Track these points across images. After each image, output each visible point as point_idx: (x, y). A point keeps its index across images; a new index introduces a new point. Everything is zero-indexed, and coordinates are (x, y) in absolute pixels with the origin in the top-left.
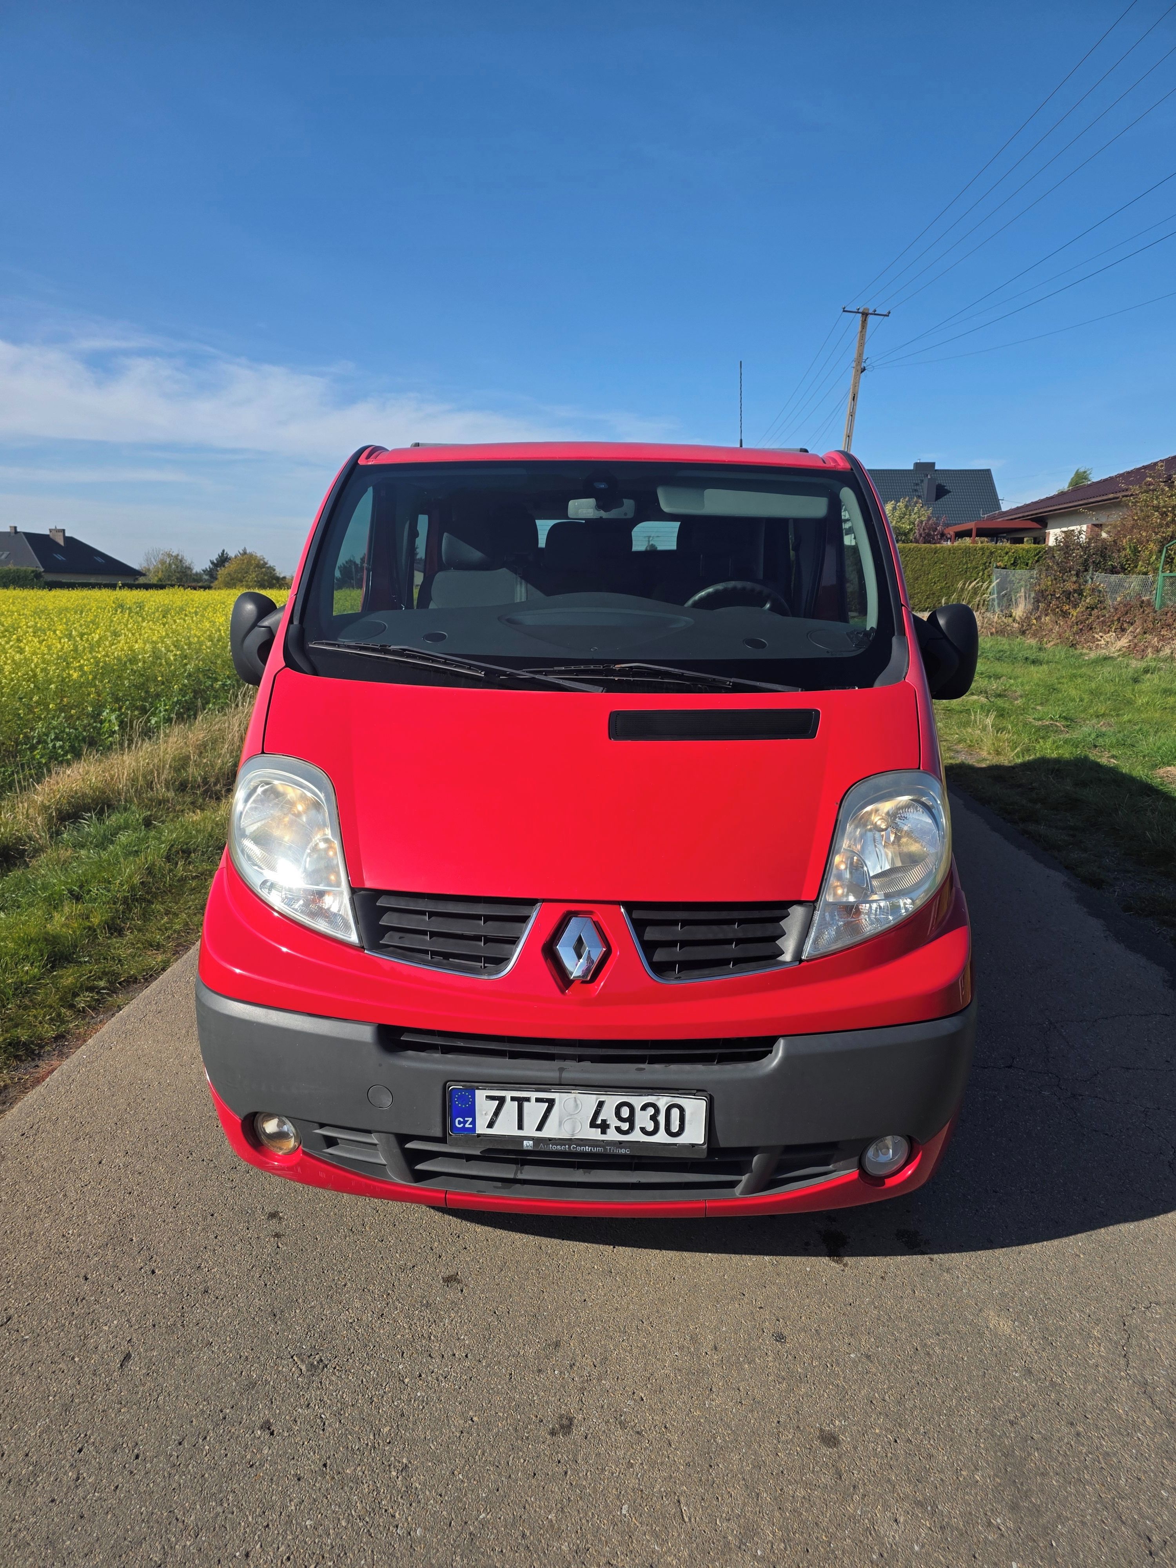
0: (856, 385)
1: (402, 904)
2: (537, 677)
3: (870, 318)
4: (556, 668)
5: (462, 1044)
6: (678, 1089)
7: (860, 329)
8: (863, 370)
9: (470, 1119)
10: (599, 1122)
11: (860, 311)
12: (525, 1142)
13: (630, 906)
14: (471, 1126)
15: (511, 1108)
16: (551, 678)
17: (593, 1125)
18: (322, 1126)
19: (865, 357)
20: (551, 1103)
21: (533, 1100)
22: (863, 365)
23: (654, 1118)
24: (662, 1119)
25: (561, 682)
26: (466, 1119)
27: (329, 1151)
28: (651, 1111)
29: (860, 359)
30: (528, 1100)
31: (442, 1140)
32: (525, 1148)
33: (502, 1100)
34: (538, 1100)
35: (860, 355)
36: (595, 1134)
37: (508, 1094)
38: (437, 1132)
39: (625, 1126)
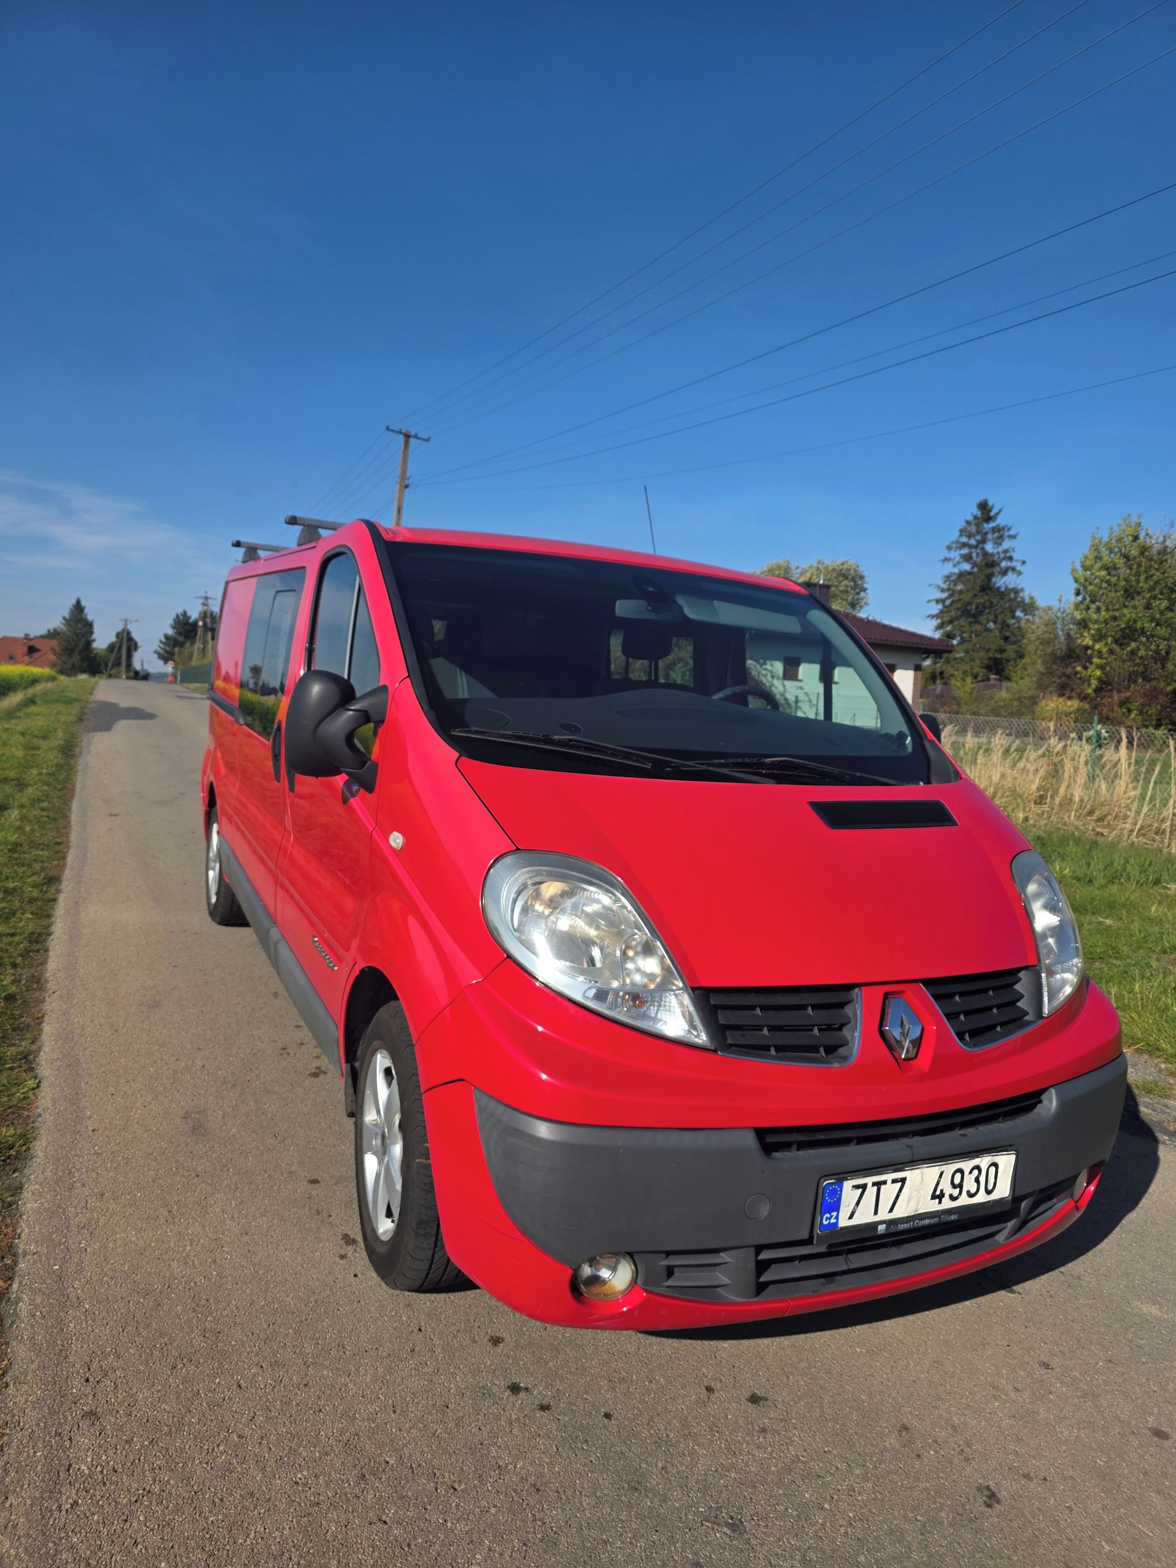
0: (401, 499)
1: (735, 1000)
2: (711, 769)
3: (412, 440)
4: (715, 761)
5: (823, 1137)
6: (996, 1148)
7: (402, 448)
8: (407, 486)
9: (835, 1213)
10: (938, 1193)
11: (404, 431)
12: (879, 1227)
13: (927, 982)
14: (835, 1221)
15: (871, 1191)
16: (725, 771)
17: (934, 1197)
18: (668, 1254)
19: (408, 474)
20: (903, 1181)
21: (889, 1182)
22: (407, 482)
23: (977, 1180)
24: (982, 1179)
25: (735, 774)
26: (832, 1214)
27: (669, 1283)
28: (976, 1172)
29: (403, 476)
30: (885, 1182)
31: (809, 1241)
32: (879, 1232)
33: (864, 1187)
34: (894, 1181)
35: (404, 472)
36: (934, 1206)
37: (869, 1180)
38: (804, 1235)
39: (956, 1192)
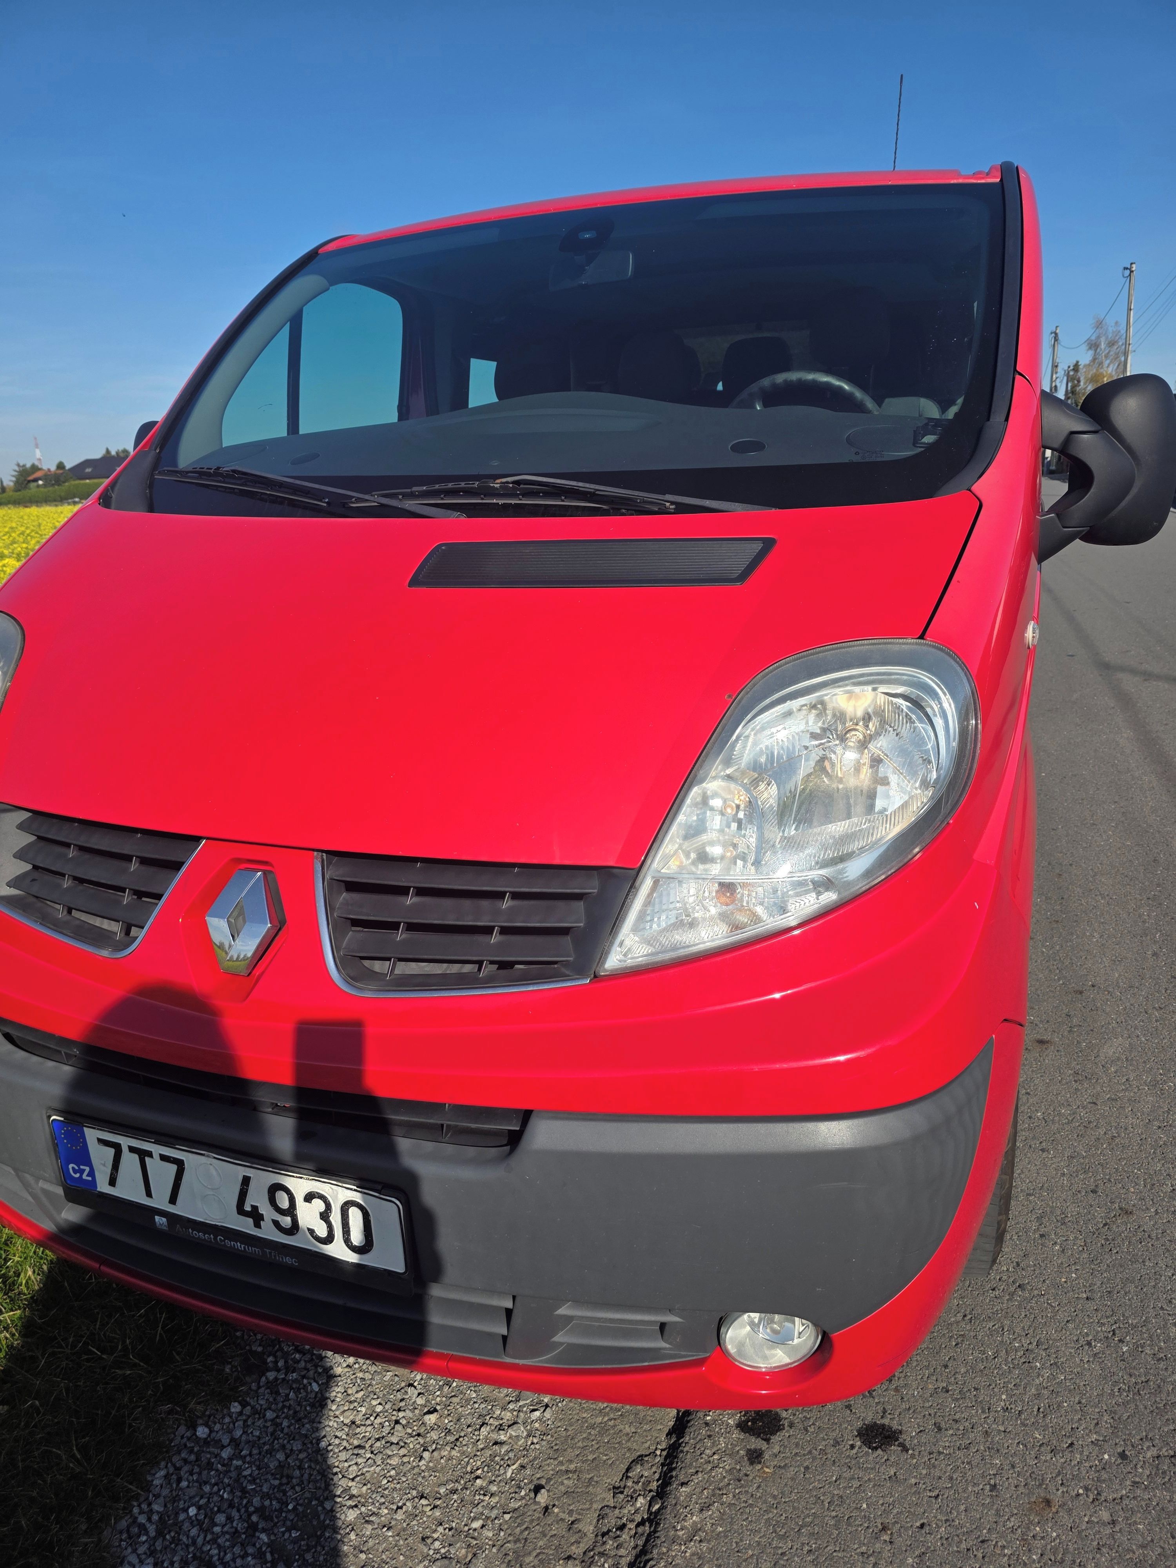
6: (354, 1176)
9: (87, 1169)
10: (248, 1208)
12: (157, 1218)
14: (90, 1179)
15: (132, 1162)
17: (241, 1210)
20: (180, 1165)
21: (156, 1156)
23: (325, 1216)
24: (336, 1218)
26: (82, 1167)
28: (319, 1205)
30: (151, 1154)
32: (158, 1225)
33: (119, 1149)
34: (163, 1158)
36: (247, 1226)
37: (124, 1142)
39: (285, 1222)
